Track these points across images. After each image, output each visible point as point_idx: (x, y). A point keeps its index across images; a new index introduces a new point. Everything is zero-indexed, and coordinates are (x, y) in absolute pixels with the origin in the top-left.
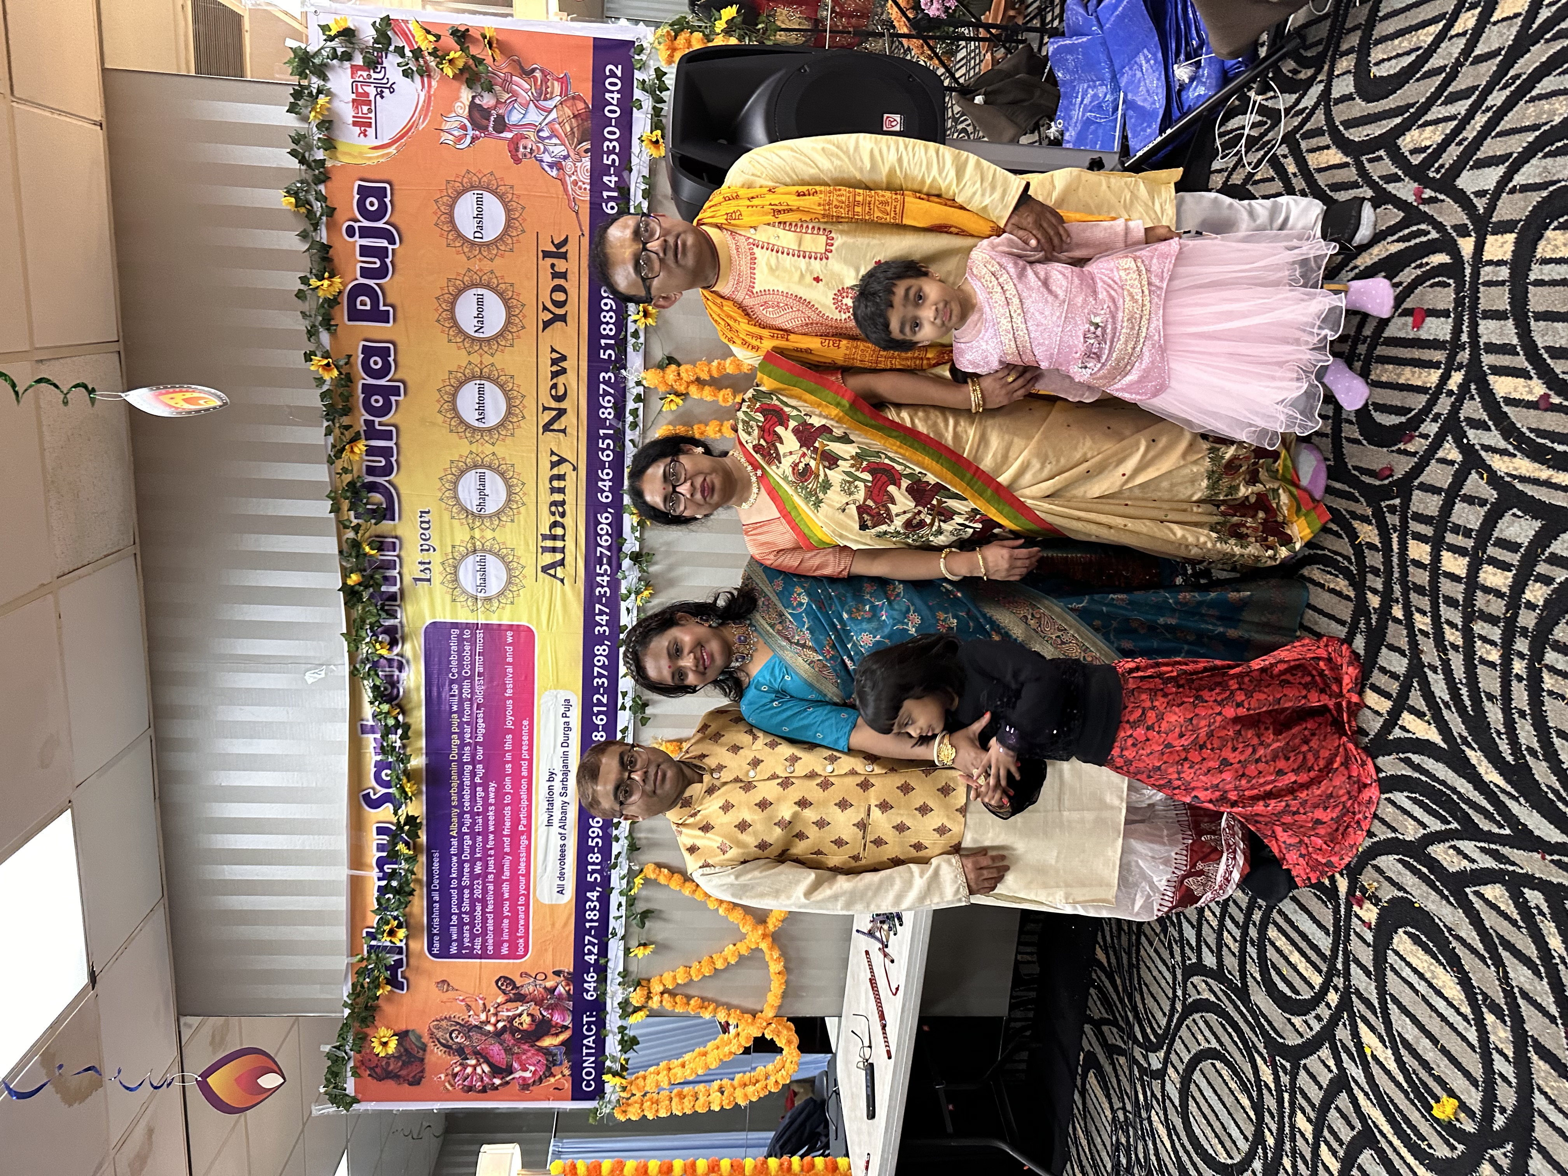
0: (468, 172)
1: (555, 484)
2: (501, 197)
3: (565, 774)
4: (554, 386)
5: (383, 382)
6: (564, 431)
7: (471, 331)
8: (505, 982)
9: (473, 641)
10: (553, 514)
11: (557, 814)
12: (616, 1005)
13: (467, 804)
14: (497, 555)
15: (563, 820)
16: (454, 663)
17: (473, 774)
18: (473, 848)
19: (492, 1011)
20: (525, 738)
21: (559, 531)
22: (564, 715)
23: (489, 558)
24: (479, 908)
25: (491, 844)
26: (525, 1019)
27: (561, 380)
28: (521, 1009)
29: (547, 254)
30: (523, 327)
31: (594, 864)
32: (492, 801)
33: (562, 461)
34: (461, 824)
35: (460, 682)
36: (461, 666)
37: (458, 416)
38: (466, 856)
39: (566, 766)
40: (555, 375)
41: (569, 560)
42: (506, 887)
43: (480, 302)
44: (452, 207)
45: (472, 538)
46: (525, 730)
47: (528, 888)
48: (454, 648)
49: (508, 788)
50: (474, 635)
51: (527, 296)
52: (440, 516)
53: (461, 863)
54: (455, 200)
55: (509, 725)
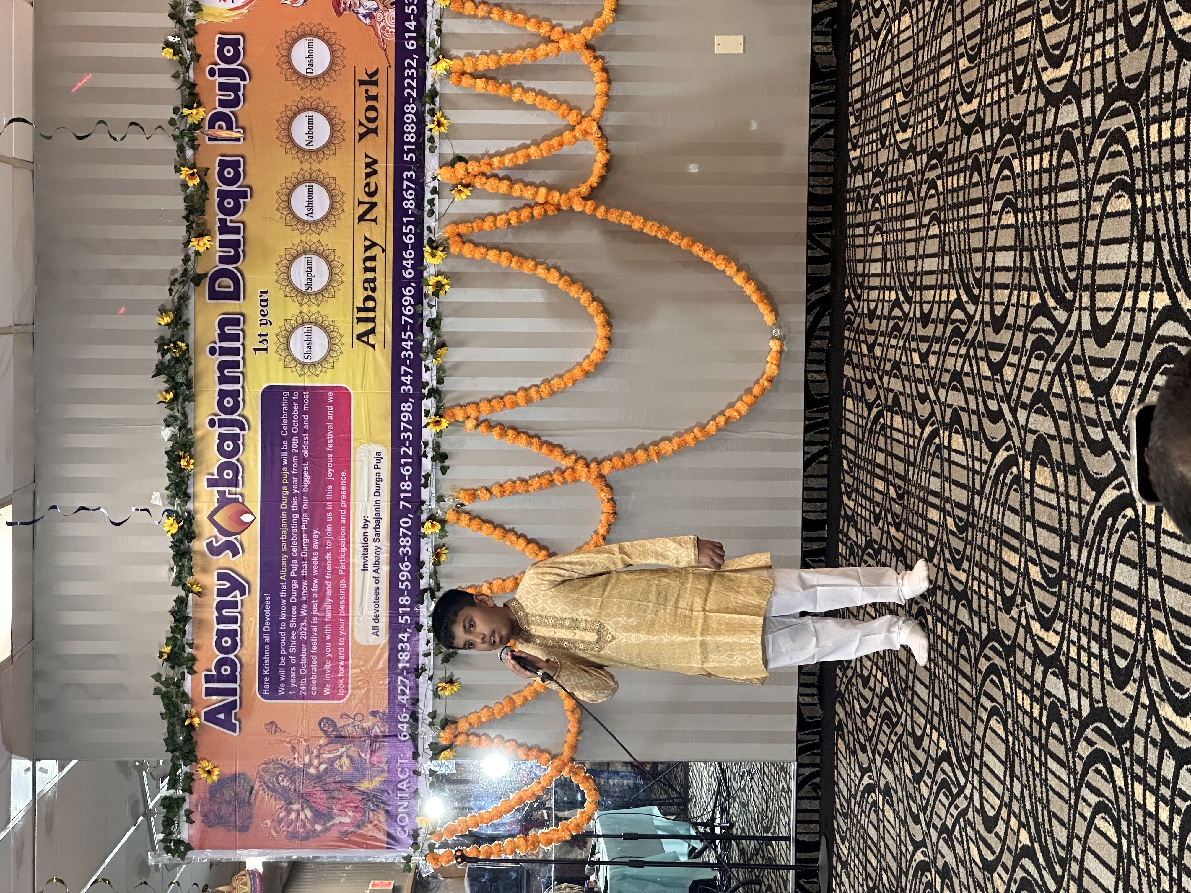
0: (302, 24)
1: (368, 264)
2: (327, 42)
3: (378, 521)
4: (368, 185)
5: (234, 188)
6: (375, 220)
7: (303, 144)
8: (327, 722)
9: (301, 401)
10: (366, 289)
11: (371, 558)
12: (426, 746)
13: (294, 550)
14: (321, 326)
15: (377, 564)
16: (285, 422)
17: (300, 522)
18: (299, 591)
19: (315, 752)
20: (344, 488)
21: (371, 304)
22: (376, 467)
23: (315, 330)
24: (304, 650)
25: (315, 587)
26: (346, 761)
27: (372, 180)
28: (341, 750)
29: (362, 83)
30: (344, 140)
31: (404, 606)
32: (316, 547)
33: (374, 244)
34: (289, 569)
35: (289, 439)
36: (290, 425)
37: (291, 212)
38: (294, 599)
39: (378, 514)
40: (368, 175)
41: (379, 329)
42: (328, 628)
43: (310, 122)
44: (289, 51)
45: (301, 312)
46: (344, 481)
47: (347, 631)
48: (285, 408)
49: (329, 535)
50: (301, 397)
51: (347, 116)
52: (276, 295)
53: (289, 605)
54: (292, 45)
55: (330, 477)
